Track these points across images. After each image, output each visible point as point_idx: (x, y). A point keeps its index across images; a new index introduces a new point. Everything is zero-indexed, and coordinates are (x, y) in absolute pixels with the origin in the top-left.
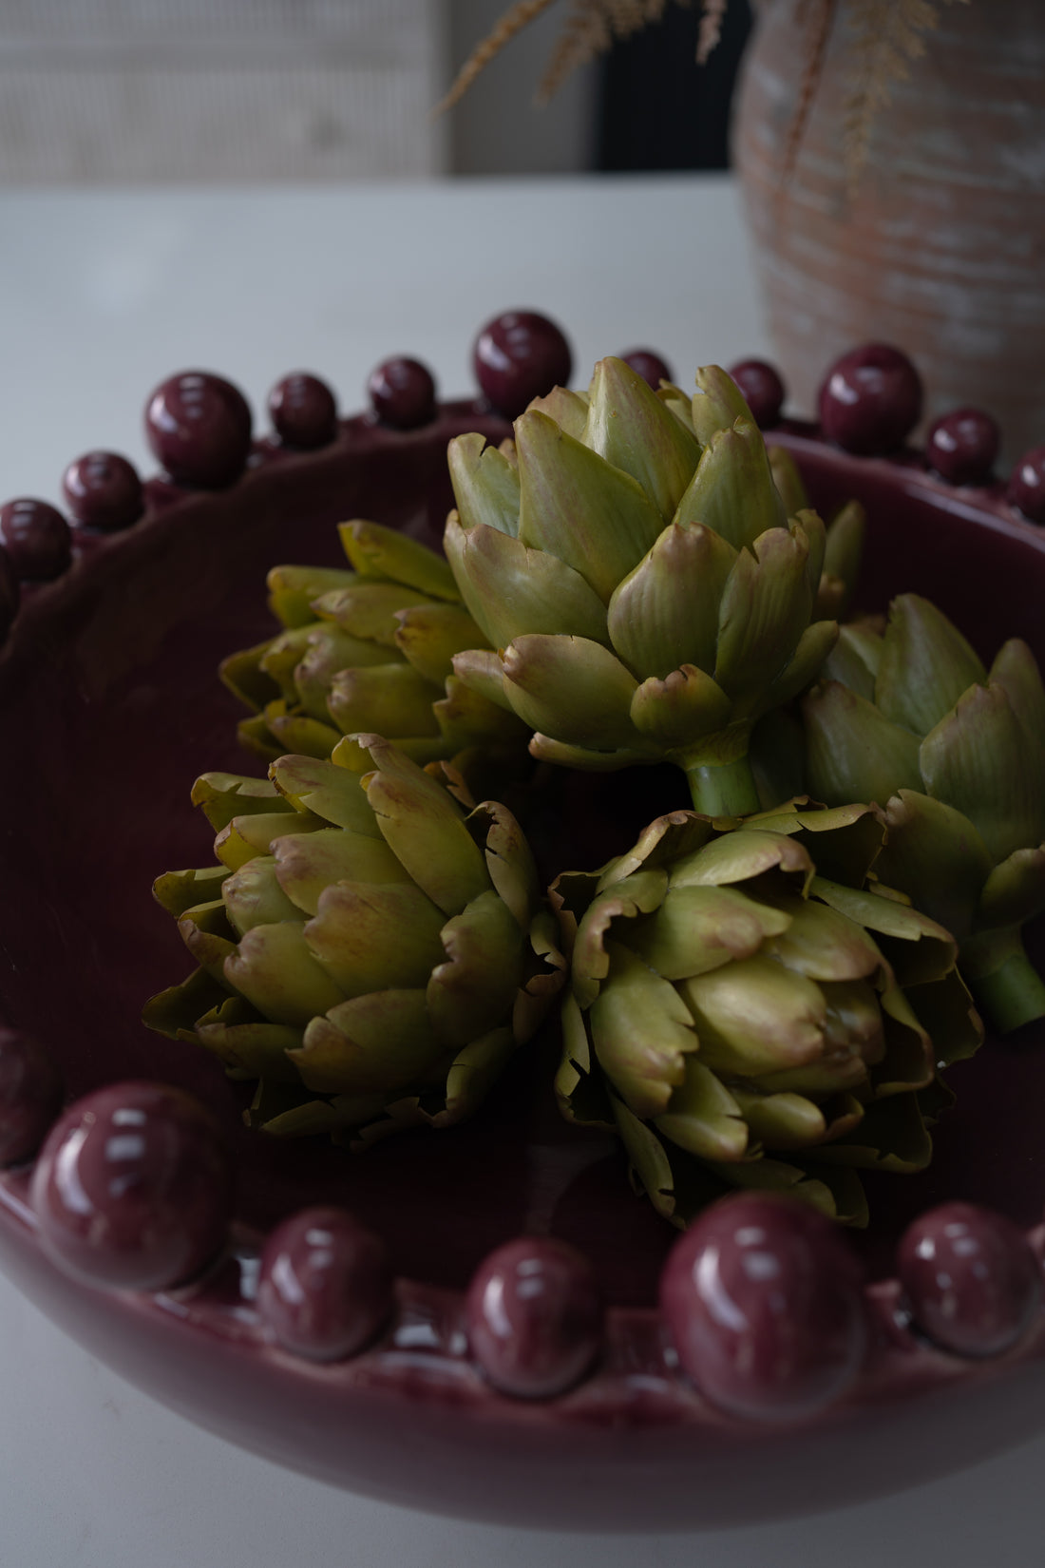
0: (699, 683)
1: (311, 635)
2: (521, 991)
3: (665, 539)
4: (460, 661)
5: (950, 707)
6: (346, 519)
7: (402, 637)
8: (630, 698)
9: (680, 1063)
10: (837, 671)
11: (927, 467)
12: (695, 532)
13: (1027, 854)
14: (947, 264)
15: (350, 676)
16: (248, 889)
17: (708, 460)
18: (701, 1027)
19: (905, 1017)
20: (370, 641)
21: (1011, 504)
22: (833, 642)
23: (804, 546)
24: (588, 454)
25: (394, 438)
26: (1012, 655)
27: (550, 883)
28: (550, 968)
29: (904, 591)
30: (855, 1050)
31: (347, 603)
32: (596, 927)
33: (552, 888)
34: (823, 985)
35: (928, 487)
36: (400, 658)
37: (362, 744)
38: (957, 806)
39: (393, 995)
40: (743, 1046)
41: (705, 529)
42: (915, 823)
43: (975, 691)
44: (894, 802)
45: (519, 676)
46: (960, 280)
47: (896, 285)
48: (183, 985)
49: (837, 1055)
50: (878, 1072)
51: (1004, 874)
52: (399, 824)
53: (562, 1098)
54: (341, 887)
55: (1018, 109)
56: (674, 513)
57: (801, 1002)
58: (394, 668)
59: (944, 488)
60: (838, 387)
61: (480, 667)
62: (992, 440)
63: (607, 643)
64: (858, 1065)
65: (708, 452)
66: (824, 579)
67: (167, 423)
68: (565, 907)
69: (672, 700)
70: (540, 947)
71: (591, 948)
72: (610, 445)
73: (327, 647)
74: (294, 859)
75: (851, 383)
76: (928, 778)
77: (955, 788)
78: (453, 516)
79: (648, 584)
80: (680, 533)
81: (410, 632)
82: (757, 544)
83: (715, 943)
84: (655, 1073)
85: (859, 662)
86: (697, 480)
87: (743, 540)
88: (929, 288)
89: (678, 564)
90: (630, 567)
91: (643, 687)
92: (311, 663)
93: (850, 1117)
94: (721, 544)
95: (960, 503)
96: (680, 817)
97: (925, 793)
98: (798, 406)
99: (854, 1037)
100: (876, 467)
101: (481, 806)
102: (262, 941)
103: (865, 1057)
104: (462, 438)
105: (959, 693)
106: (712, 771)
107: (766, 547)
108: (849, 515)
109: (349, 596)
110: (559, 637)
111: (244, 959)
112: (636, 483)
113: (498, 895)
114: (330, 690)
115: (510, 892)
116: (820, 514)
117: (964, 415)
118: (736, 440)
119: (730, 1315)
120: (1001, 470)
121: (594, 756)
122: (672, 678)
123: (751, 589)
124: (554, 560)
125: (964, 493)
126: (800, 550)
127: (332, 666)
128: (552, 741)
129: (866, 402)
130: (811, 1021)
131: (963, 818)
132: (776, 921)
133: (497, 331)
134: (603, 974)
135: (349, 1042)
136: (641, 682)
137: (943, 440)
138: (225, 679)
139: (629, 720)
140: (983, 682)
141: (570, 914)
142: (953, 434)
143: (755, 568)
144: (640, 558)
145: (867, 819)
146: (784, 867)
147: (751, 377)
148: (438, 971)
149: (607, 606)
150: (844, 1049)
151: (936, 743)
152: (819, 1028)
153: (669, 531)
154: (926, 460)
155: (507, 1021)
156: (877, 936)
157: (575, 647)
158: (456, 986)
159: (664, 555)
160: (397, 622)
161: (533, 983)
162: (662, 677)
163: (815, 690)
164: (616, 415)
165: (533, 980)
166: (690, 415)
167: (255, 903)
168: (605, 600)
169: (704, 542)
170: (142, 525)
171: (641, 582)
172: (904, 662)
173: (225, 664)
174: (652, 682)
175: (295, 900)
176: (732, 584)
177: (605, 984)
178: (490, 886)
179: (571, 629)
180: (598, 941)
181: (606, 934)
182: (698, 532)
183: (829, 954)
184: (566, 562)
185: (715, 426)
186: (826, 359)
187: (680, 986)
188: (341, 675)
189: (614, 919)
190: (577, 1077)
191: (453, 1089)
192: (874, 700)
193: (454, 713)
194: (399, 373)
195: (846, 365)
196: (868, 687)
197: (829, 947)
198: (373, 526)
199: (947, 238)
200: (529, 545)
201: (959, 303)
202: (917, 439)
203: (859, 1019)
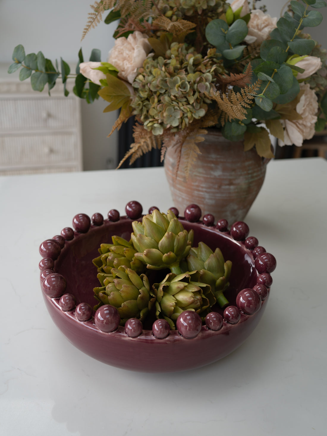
0: (172, 254)
1: (109, 253)
2: (149, 301)
3: (166, 234)
4: (136, 254)
5: (208, 258)
6: (113, 235)
7: (125, 252)
8: (162, 257)
9: (175, 304)
10: (191, 253)
11: (203, 224)
12: (170, 233)
13: (221, 278)
14: (204, 189)
15: (117, 259)
16: (110, 287)
17: (171, 223)
18: (177, 300)
19: (205, 297)
20: (119, 254)
21: (217, 229)
22: (190, 249)
23: (185, 234)
24: (154, 223)
25: (113, 223)
26: (217, 250)
27: (152, 285)
28: (154, 297)
29: (200, 241)
30: (198, 301)
31: (115, 248)
32: (161, 288)
33: (153, 286)
34: (193, 292)
35: (204, 227)
36: (125, 256)
37: (123, 267)
38: (210, 272)
39: (132, 301)
40: (183, 302)
41: (172, 232)
42: (204, 274)
43: (212, 255)
44: (201, 271)
45: (146, 255)
46: (206, 192)
47: (196, 193)
48: (98, 304)
49: (196, 302)
50: (202, 306)
51: (218, 281)
52: (132, 276)
53: (157, 316)
54: (125, 285)
55: (213, 165)
56: (167, 231)
57: (191, 295)
58: (123, 258)
59: (206, 227)
60: (187, 211)
61: (139, 255)
62: (213, 219)
63: (159, 250)
64: (199, 303)
65: (171, 222)
66: (188, 241)
67: (77, 222)
68: (155, 288)
69: (169, 257)
70: (152, 295)
71: (161, 291)
72: (157, 222)
73: (112, 255)
74: (117, 282)
75: (189, 211)
76: (206, 268)
77: (210, 269)
78: (132, 234)
79: (164, 240)
80: (168, 233)
81: (126, 252)
82: (179, 234)
83: (178, 288)
84: (171, 306)
85: (194, 252)
86: (170, 226)
87: (177, 234)
88: (202, 193)
89: (168, 237)
90: (161, 239)
91: (164, 255)
92: (110, 258)
93: (198, 310)
94: (174, 235)
95: (209, 229)
96: (171, 274)
97: (206, 270)
98: (181, 215)
99: (198, 299)
100: (195, 224)
101: (142, 275)
102: (114, 293)
103: (200, 302)
104: (134, 222)
105: (209, 255)
106: (174, 268)
107: (180, 235)
108: (191, 231)
109: (115, 247)
110: (152, 249)
111: (111, 296)
112: (161, 227)
113: (145, 287)
114: (113, 262)
115: (147, 286)
116: (187, 230)
117: (208, 215)
118: (175, 220)
119: (185, 324)
120: (215, 223)
121: (157, 267)
122: (168, 253)
123: (178, 240)
124: (150, 238)
125: (209, 227)
126: (185, 235)
127: (113, 258)
128: (151, 265)
129: (192, 213)
130: (192, 297)
131: (212, 273)
132: (186, 284)
133: (129, 204)
134: (162, 295)
135: (127, 307)
136: (164, 254)
137: (205, 219)
138: (93, 262)
139: (162, 261)
140: (213, 254)
141: (156, 289)
142: (207, 218)
143: (179, 238)
144: (162, 237)
145: (197, 272)
146: (186, 277)
147: (173, 210)
148: (139, 296)
149: (158, 244)
150: (197, 301)
151: (207, 263)
152: (193, 298)
153: (167, 233)
154: (203, 222)
155: (147, 306)
156: (200, 287)
157: (154, 250)
158: (142, 298)
159: (166, 236)
160: (125, 250)
161: (151, 300)
162: (167, 253)
163: (188, 256)
164: (157, 218)
165: (151, 299)
166: (167, 217)
167: (112, 289)
168: (158, 243)
169: (172, 234)
170: (74, 239)
171: (163, 240)
172: (201, 252)
173: (93, 260)
174: (166, 254)
175: (117, 288)
176: (176, 240)
177: (163, 297)
178: (144, 286)
179: (153, 248)
180: (162, 290)
181: (163, 288)
182: (171, 233)
183: (193, 288)
184: (152, 238)
185: (171, 219)
186: (185, 206)
187: (173, 296)
188: (116, 259)
189: (164, 286)
190: (159, 313)
191: (141, 315)
192: (197, 257)
193: (134, 264)
194: (113, 212)
195: (189, 207)
196: (196, 256)
197: (193, 287)
198: (117, 236)
199: (204, 185)
200: (146, 236)
201: (207, 196)
202: (201, 219)
203: (198, 297)
